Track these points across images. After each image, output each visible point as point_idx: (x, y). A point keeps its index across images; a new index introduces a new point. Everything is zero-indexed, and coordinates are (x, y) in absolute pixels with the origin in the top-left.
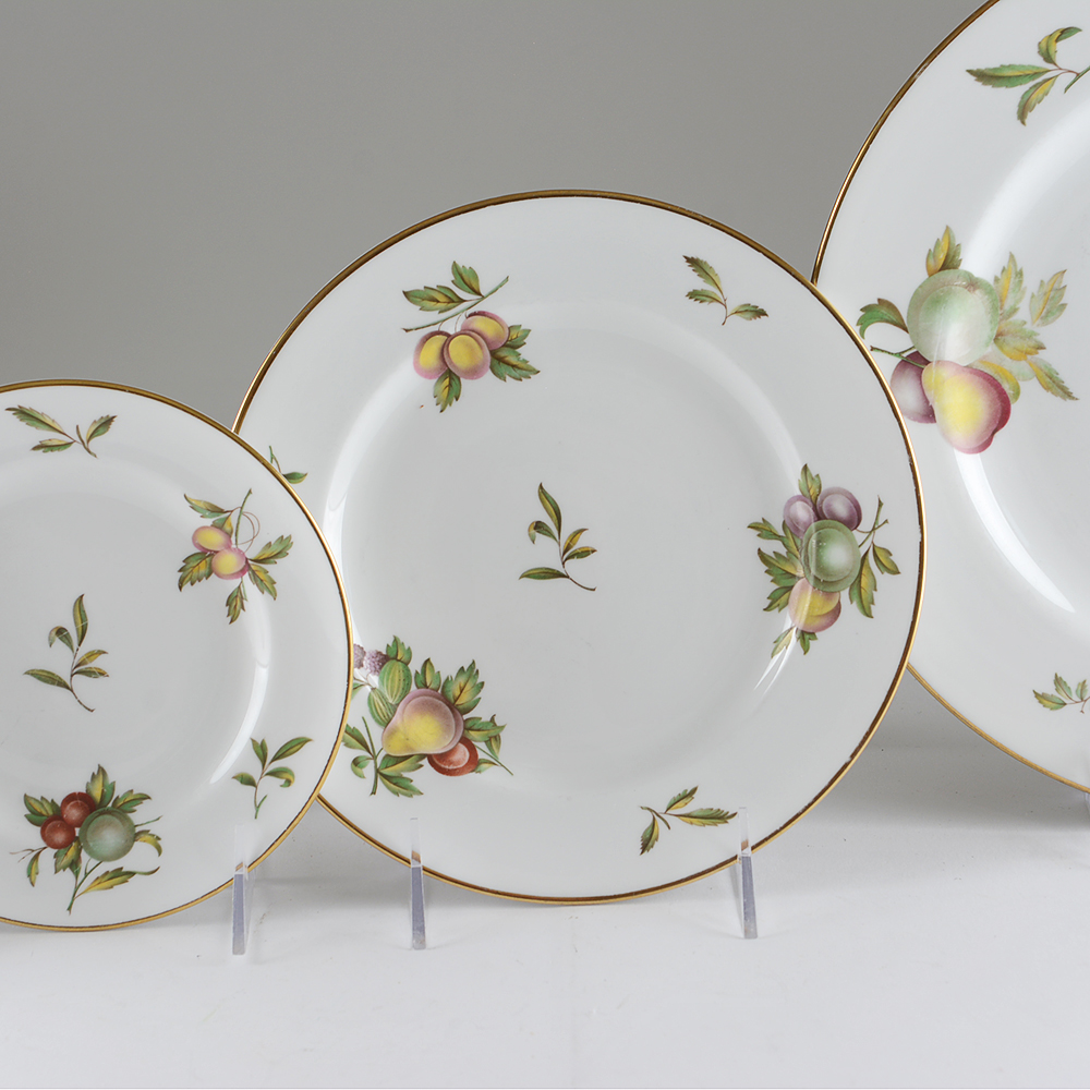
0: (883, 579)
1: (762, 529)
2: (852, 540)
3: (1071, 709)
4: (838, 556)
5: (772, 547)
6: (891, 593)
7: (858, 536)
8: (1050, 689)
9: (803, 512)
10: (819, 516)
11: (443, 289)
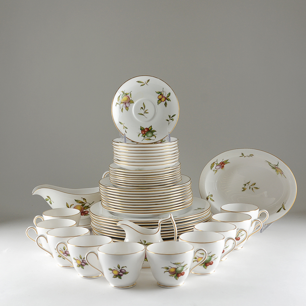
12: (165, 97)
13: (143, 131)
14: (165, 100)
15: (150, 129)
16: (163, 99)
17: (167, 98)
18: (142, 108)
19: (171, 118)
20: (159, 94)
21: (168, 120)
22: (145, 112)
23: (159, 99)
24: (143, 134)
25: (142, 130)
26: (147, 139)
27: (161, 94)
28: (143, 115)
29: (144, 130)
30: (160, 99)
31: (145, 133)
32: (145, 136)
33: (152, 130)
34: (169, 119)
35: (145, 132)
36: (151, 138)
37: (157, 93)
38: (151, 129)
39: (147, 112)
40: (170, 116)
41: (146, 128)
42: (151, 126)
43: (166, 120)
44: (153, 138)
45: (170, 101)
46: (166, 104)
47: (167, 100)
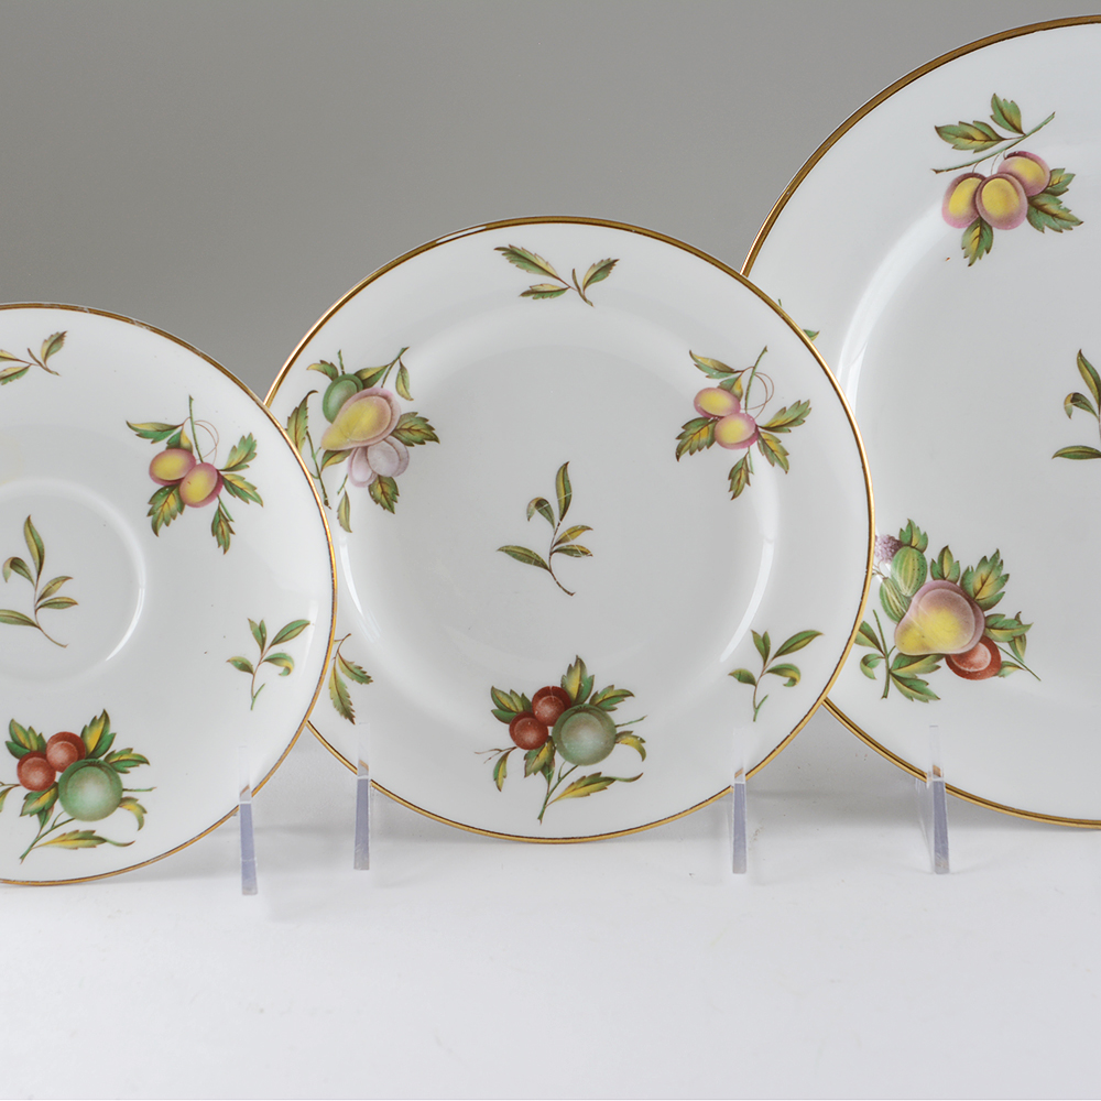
12: (208, 466)
13: (36, 766)
14: (215, 493)
15: (91, 742)
16: (198, 485)
17: (228, 476)
18: (16, 564)
19: (273, 642)
20: (162, 445)
21: (246, 667)
22: (47, 600)
23: (157, 480)
24: (35, 791)
25: (29, 752)
26: (64, 838)
27: (175, 446)
28: (33, 624)
29: (42, 752)
30: (173, 486)
31: (49, 784)
32: (51, 806)
33: (116, 747)
34: (252, 653)
35: (50, 769)
36: (100, 827)
37: (142, 435)
38: (106, 739)
39: (62, 592)
40: (260, 633)
41: (64, 737)
42: (105, 714)
43: (234, 662)
44: (118, 824)
45: (259, 501)
46: (221, 527)
47: (234, 490)
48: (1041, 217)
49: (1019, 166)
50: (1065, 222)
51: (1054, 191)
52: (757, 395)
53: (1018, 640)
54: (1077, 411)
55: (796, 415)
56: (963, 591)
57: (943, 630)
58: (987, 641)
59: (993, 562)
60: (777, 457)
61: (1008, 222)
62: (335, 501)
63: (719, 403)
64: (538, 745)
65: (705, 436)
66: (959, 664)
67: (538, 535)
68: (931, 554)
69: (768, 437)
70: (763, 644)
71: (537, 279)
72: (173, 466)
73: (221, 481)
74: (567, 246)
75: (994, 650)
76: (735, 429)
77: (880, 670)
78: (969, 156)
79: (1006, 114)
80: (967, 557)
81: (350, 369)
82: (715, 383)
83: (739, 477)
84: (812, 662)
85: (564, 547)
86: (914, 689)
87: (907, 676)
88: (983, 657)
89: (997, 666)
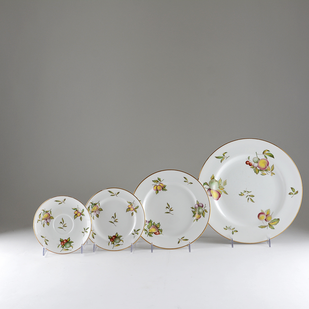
0: (206, 213)
1: (192, 208)
2: (202, 209)
3: (228, 230)
4: (201, 211)
5: (193, 210)
6: (206, 214)
7: (203, 208)
8: (226, 228)
9: (197, 206)
10: (199, 206)
11: (156, 180)
48: (163, 190)
49: (161, 184)
50: (166, 190)
51: (164, 187)
52: (134, 205)
53: (161, 231)
54: (167, 208)
55: (138, 207)
56: (156, 226)
57: (154, 230)
58: (158, 231)
59: (159, 224)
60: (136, 212)
61: (160, 190)
62: (93, 216)
63: (130, 206)
64: (113, 241)
65: (129, 210)
66: (155, 233)
67: (113, 220)
68: (153, 223)
69: (135, 210)
70: (135, 230)
71: (112, 194)
72: (76, 212)
73: (81, 214)
74: (115, 191)
75: (159, 232)
76: (132, 209)
77: (147, 234)
78: (156, 183)
79: (159, 179)
80: (156, 223)
81: (94, 203)
82: (130, 204)
83: (132, 214)
84: (140, 232)
85: (115, 221)
86: (150, 236)
87: (150, 234)
88: (158, 233)
89: (159, 234)
